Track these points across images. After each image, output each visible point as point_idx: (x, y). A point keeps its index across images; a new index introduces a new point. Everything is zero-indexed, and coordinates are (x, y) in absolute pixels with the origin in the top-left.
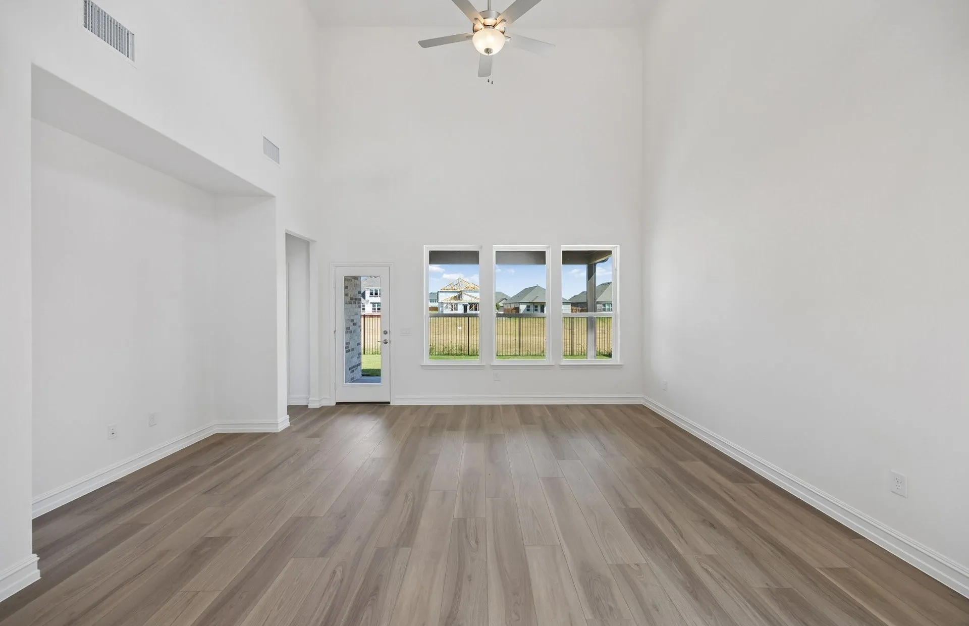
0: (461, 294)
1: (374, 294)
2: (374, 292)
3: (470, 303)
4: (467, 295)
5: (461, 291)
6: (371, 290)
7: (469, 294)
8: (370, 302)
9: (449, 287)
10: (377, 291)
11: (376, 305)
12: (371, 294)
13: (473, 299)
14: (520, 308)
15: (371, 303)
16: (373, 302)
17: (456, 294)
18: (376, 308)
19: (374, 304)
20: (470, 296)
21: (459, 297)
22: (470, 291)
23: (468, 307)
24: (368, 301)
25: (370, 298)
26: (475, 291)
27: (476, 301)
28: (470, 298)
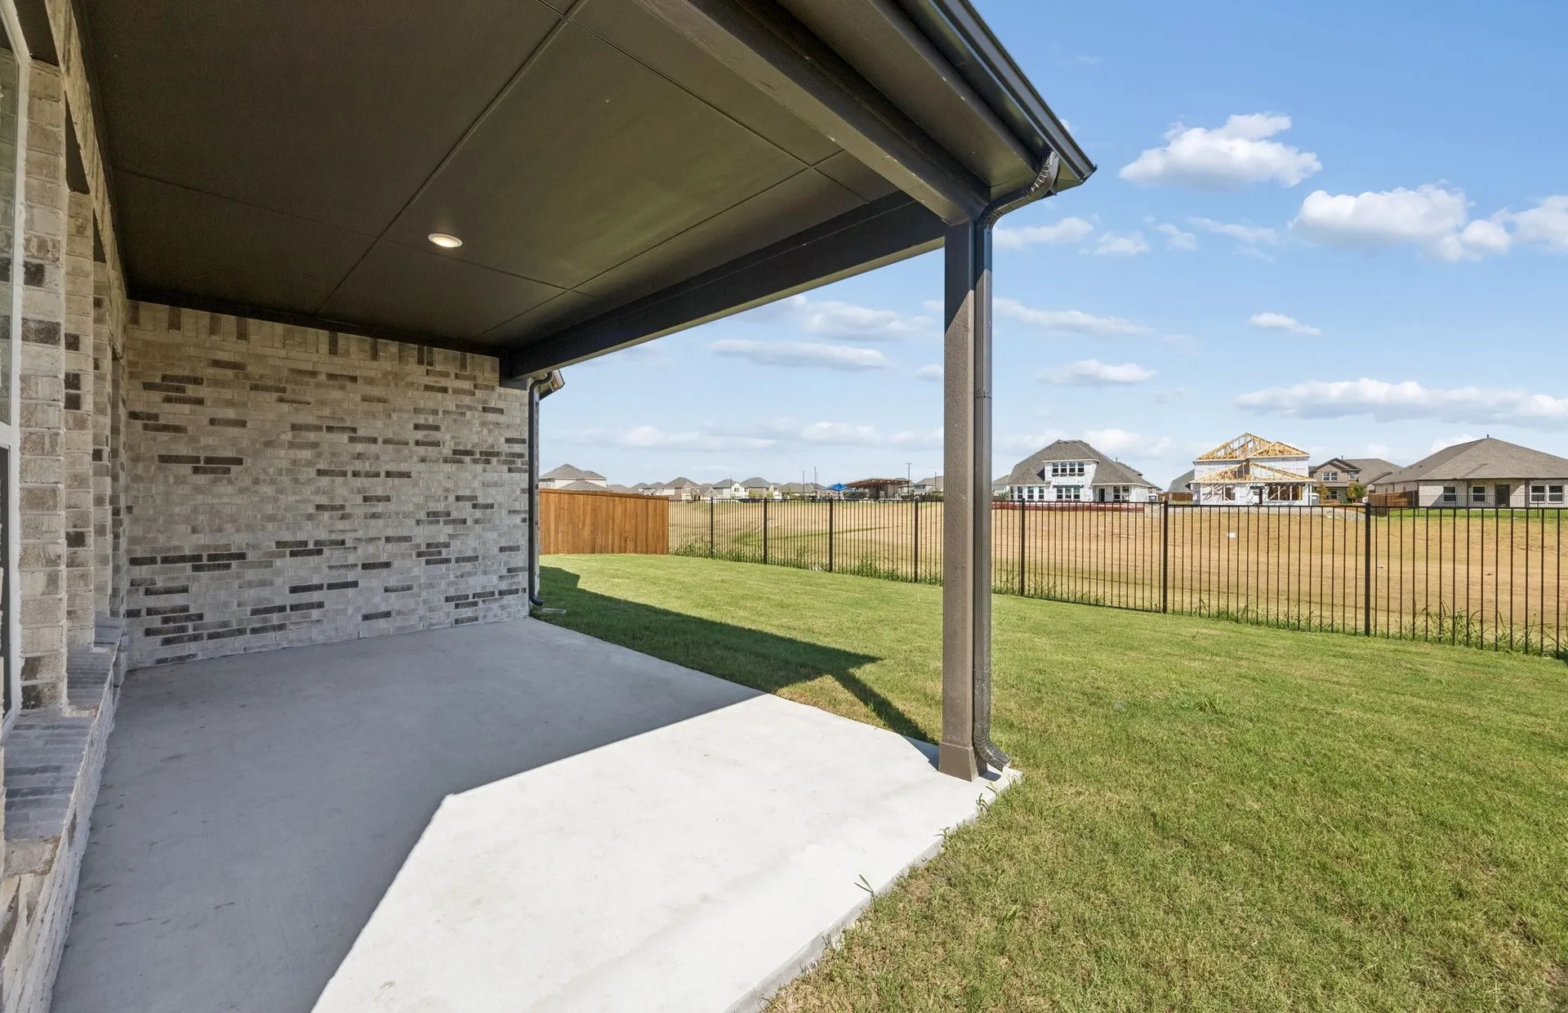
0: (1248, 464)
1: (1060, 471)
2: (1060, 468)
3: (1269, 484)
4: (1261, 467)
5: (1248, 460)
6: (1054, 465)
7: (1267, 464)
8: (1053, 483)
9: (1221, 453)
10: (1066, 466)
11: (1064, 489)
12: (1055, 471)
13: (1280, 476)
14: (1420, 493)
15: (1054, 486)
16: (1057, 484)
17: (1235, 467)
18: (1064, 494)
19: (1059, 488)
20: (1269, 469)
21: (1243, 471)
22: (1270, 460)
23: (1266, 492)
24: (1050, 483)
25: (1054, 478)
26: (1284, 459)
27: (1286, 479)
28: (1271, 473)
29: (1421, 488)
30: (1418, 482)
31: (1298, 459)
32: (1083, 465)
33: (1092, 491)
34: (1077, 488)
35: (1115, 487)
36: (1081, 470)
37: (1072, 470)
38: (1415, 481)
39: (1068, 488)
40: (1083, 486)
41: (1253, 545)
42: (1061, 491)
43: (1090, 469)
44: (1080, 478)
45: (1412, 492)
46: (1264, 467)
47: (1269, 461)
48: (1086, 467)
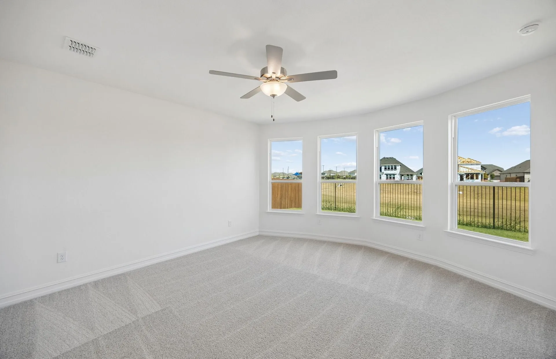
1: (387, 168)
2: (387, 167)
3: (466, 174)
4: (464, 167)
6: (385, 166)
7: (466, 166)
8: (385, 173)
10: (393, 166)
11: (389, 175)
12: (386, 168)
13: (470, 170)
14: (525, 177)
15: (385, 174)
16: (386, 173)
18: (389, 177)
19: (387, 175)
20: (467, 168)
23: (465, 176)
24: (383, 173)
25: (385, 171)
26: (472, 164)
27: (473, 172)
28: (467, 170)
29: (525, 175)
30: (524, 173)
31: (477, 164)
32: (396, 166)
33: (399, 176)
34: (394, 175)
35: (407, 175)
36: (395, 168)
37: (392, 168)
38: (523, 173)
39: (390, 175)
40: (396, 174)
41: (468, 196)
42: (388, 176)
43: (398, 168)
44: (395, 171)
45: (522, 177)
46: (465, 167)
47: (466, 165)
48: (397, 167)
